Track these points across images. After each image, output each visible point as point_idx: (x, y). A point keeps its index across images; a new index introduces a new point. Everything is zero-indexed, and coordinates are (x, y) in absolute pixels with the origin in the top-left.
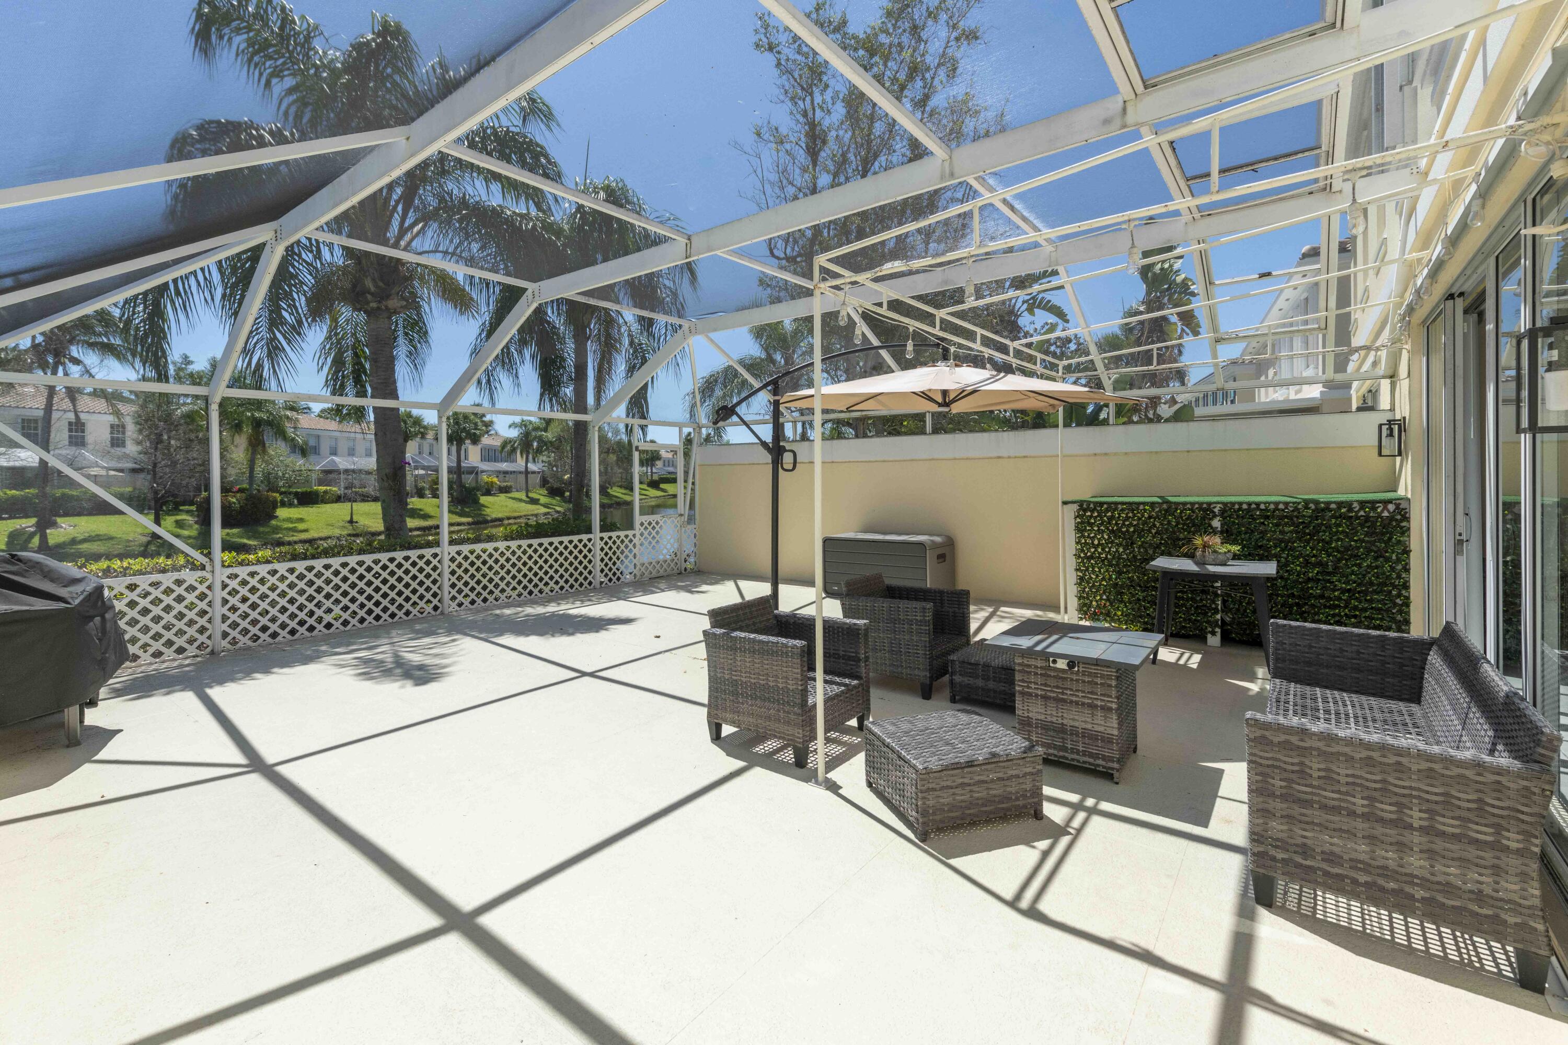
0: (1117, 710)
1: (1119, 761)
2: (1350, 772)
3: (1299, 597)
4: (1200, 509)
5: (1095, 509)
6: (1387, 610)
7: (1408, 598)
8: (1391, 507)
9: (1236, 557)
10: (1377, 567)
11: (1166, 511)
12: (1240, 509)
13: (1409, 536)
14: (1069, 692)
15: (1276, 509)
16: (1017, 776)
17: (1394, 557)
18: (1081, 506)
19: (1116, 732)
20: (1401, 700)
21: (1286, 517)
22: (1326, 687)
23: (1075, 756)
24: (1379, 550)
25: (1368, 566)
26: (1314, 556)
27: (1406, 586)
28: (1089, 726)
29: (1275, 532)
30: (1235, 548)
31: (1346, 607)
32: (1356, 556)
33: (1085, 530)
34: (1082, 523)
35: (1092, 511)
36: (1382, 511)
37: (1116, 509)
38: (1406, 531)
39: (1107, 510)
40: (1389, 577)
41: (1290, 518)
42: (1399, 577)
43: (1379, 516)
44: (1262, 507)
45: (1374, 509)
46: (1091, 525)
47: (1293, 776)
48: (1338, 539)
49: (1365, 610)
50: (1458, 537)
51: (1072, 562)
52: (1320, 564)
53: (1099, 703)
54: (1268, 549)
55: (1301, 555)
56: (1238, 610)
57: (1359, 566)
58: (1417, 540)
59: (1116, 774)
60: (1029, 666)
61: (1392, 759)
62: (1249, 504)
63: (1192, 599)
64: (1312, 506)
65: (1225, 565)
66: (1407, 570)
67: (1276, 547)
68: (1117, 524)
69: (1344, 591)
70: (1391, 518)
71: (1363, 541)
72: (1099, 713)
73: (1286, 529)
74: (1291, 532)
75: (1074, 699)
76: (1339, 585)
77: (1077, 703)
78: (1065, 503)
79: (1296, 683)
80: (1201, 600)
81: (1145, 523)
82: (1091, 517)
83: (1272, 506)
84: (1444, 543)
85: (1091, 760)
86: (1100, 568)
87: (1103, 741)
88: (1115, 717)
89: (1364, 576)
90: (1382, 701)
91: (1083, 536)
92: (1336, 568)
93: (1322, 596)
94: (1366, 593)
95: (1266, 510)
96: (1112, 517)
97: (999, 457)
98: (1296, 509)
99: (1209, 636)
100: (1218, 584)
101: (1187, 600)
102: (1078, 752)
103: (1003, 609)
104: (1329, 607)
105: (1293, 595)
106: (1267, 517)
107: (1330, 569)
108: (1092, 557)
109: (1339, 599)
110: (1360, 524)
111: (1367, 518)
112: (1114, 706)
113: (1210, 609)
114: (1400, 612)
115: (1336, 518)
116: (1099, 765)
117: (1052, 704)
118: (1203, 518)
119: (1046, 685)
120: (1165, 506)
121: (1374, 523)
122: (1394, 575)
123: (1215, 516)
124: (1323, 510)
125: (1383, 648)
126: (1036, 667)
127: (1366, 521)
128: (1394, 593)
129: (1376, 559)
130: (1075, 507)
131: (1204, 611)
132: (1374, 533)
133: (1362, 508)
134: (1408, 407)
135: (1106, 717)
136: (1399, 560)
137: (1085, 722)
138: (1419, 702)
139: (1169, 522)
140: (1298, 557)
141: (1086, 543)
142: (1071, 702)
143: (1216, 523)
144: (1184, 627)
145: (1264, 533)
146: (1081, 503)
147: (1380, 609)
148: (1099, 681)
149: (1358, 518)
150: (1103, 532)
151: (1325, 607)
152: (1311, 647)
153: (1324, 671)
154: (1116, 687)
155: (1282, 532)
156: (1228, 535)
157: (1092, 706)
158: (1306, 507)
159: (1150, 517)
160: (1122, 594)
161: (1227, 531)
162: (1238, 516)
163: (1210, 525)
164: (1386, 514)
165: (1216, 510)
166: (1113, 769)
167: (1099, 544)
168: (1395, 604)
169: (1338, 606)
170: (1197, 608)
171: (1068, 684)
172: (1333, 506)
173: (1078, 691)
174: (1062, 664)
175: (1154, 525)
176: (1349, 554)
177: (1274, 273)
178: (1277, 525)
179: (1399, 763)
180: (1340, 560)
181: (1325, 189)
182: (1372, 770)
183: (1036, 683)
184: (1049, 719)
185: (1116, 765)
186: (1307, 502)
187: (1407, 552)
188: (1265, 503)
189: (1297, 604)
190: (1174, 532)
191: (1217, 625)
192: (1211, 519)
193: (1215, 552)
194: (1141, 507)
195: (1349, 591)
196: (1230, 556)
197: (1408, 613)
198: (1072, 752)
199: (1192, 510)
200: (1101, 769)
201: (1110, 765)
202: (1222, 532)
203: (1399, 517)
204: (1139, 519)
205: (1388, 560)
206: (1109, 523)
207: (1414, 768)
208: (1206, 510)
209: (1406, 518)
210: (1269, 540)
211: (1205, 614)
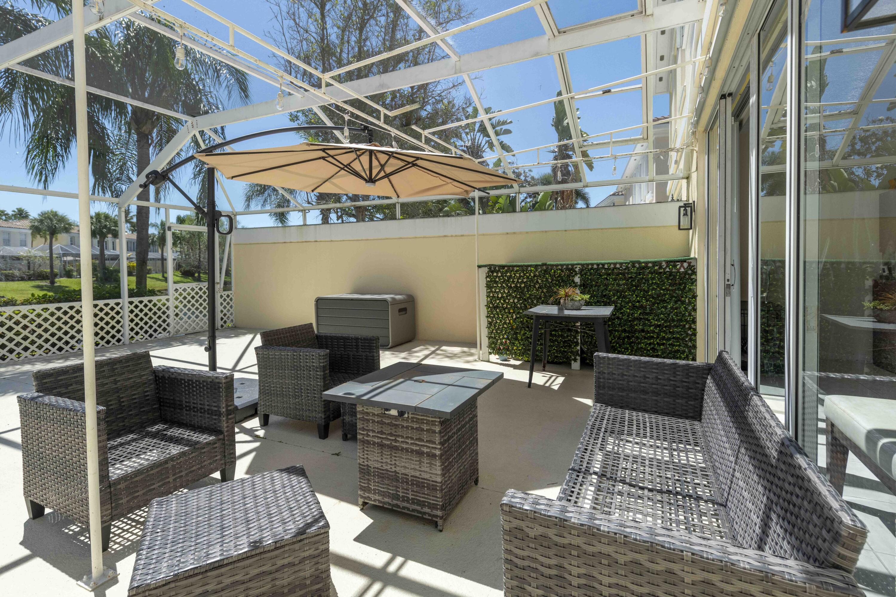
0: (441, 455)
1: (443, 508)
2: (613, 580)
3: (629, 332)
4: (567, 269)
5: (499, 271)
6: (683, 339)
7: (695, 330)
8: (686, 265)
9: (588, 304)
10: (676, 309)
11: (545, 271)
12: (592, 269)
13: (696, 285)
14: (400, 439)
15: (615, 268)
16: (292, 565)
17: (687, 301)
18: (490, 268)
19: (439, 479)
20: (687, 418)
21: (621, 274)
22: (634, 409)
23: (405, 504)
24: (678, 296)
25: (672, 308)
26: (638, 302)
27: (694, 321)
28: (417, 474)
29: (613, 284)
30: (587, 297)
31: (658, 337)
32: (664, 301)
33: (493, 287)
34: (491, 281)
35: (497, 272)
36: (680, 268)
37: (513, 270)
38: (694, 282)
39: (507, 272)
40: (684, 315)
41: (623, 274)
42: (690, 315)
43: (679, 272)
44: (606, 266)
45: (675, 266)
46: (496, 282)
47: (551, 583)
48: (653, 289)
49: (669, 339)
50: (727, 283)
51: (484, 311)
52: (642, 307)
53: (425, 450)
54: (609, 298)
55: (630, 301)
56: (591, 342)
57: (666, 308)
58: (701, 289)
59: (440, 522)
60: (368, 414)
61: (663, 565)
62: (598, 265)
63: (562, 336)
64: (637, 265)
65: (579, 309)
66: (695, 310)
67: (614, 295)
68: (513, 282)
69: (657, 326)
70: (686, 273)
71: (667, 290)
72: (425, 460)
73: (621, 282)
74: (624, 284)
75: (405, 446)
76: (654, 322)
77: (407, 450)
78: (479, 267)
79: (612, 406)
80: (567, 336)
81: (532, 280)
82: (497, 276)
83: (612, 266)
84: (718, 289)
85: (419, 508)
86: (502, 315)
87: (428, 489)
88: (438, 463)
89: (669, 315)
90: (674, 420)
91: (492, 291)
92: (651, 310)
93: (643, 331)
94: (669, 327)
95: (608, 269)
96: (511, 276)
97: (445, 236)
98: (627, 268)
99: (573, 362)
100: (579, 324)
101: (559, 336)
102: (408, 501)
103: (444, 348)
104: (647, 338)
105: (625, 331)
106: (609, 275)
107: (648, 311)
108: (497, 307)
109: (653, 332)
110: (666, 278)
111: (671, 273)
112: (438, 452)
113: (573, 342)
114: (691, 340)
115: (652, 273)
116: (425, 513)
117: (386, 452)
118: (569, 276)
119: (382, 433)
120: (544, 268)
121: (675, 276)
122: (687, 314)
123: (576, 274)
124: (643, 268)
125: (675, 375)
126: (374, 414)
127: (670, 276)
128: (687, 326)
129: (676, 302)
130: (486, 269)
131: (569, 344)
132: (675, 284)
133: (667, 266)
134: (696, 194)
135: (430, 464)
136: (690, 303)
137: (415, 469)
138: (700, 421)
139: (547, 279)
140: (628, 303)
141: (493, 297)
142: (402, 449)
143: (577, 279)
144: (557, 357)
145: (607, 285)
146: (490, 266)
147: (677, 339)
148: (425, 427)
149: (665, 273)
150: (504, 288)
151: (645, 338)
152: (623, 375)
153: (633, 395)
154: (440, 432)
155: (619, 285)
156: (584, 287)
157: (420, 453)
158: (634, 266)
159: (535, 276)
160: (516, 333)
161: (584, 285)
162: (591, 274)
163: (573, 281)
164: (682, 270)
165: (577, 270)
166: (437, 516)
167: (502, 297)
168: (687, 334)
169: (653, 337)
170: (564, 342)
171: (400, 432)
172: (650, 265)
173: (407, 438)
174: (394, 412)
175: (537, 282)
176: (660, 300)
177: (612, 90)
178: (615, 280)
179: (670, 572)
180: (654, 304)
181: (642, 12)
182: (638, 579)
183: (373, 431)
184: (385, 467)
185: (439, 513)
186: (633, 263)
187: (695, 297)
188: (608, 264)
189: (628, 337)
190: (550, 287)
191: (578, 354)
192: (573, 276)
193: (572, 300)
194: (529, 269)
195: (659, 326)
196: (583, 302)
197: (695, 341)
198: (403, 501)
199: (562, 270)
200: (427, 517)
201: (435, 512)
202: (580, 286)
203: (690, 272)
204: (528, 277)
205: (683, 303)
206: (508, 281)
207: (688, 579)
208: (571, 269)
209: (694, 273)
210: (610, 291)
211: (570, 346)
